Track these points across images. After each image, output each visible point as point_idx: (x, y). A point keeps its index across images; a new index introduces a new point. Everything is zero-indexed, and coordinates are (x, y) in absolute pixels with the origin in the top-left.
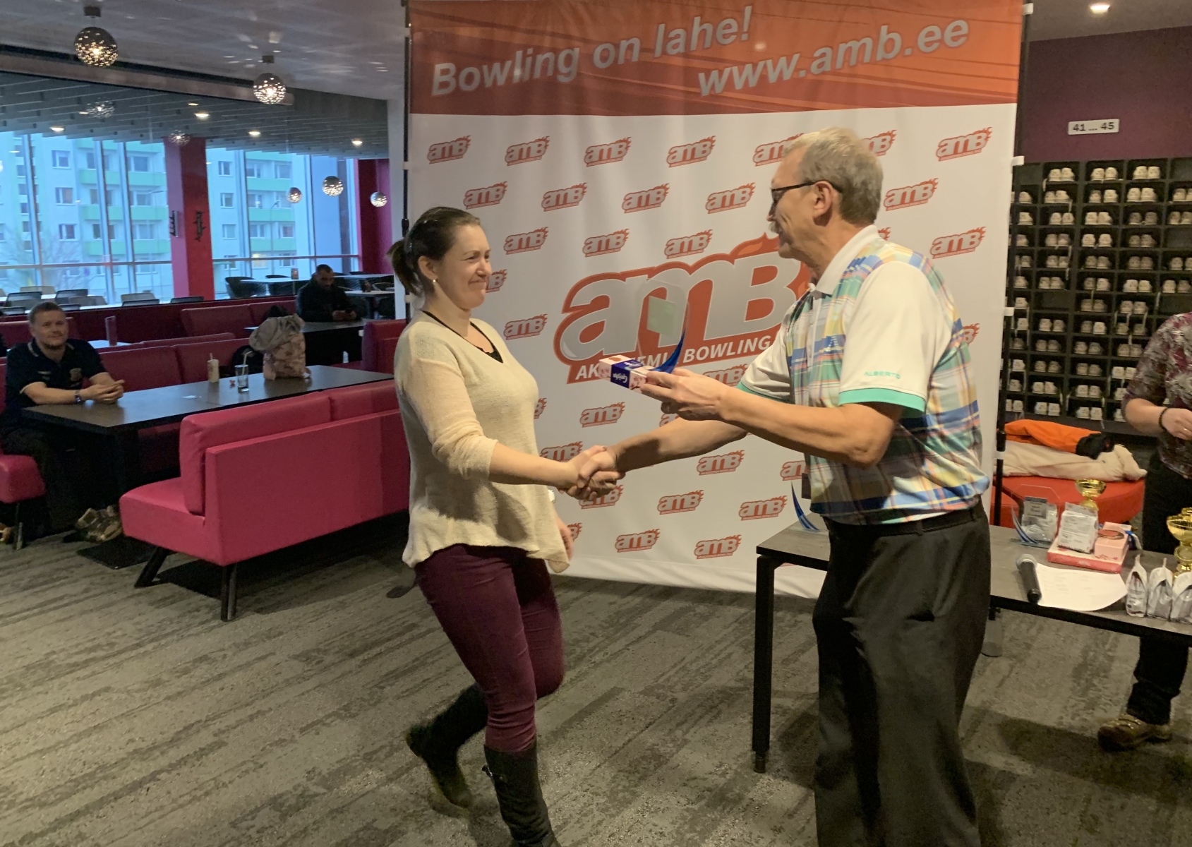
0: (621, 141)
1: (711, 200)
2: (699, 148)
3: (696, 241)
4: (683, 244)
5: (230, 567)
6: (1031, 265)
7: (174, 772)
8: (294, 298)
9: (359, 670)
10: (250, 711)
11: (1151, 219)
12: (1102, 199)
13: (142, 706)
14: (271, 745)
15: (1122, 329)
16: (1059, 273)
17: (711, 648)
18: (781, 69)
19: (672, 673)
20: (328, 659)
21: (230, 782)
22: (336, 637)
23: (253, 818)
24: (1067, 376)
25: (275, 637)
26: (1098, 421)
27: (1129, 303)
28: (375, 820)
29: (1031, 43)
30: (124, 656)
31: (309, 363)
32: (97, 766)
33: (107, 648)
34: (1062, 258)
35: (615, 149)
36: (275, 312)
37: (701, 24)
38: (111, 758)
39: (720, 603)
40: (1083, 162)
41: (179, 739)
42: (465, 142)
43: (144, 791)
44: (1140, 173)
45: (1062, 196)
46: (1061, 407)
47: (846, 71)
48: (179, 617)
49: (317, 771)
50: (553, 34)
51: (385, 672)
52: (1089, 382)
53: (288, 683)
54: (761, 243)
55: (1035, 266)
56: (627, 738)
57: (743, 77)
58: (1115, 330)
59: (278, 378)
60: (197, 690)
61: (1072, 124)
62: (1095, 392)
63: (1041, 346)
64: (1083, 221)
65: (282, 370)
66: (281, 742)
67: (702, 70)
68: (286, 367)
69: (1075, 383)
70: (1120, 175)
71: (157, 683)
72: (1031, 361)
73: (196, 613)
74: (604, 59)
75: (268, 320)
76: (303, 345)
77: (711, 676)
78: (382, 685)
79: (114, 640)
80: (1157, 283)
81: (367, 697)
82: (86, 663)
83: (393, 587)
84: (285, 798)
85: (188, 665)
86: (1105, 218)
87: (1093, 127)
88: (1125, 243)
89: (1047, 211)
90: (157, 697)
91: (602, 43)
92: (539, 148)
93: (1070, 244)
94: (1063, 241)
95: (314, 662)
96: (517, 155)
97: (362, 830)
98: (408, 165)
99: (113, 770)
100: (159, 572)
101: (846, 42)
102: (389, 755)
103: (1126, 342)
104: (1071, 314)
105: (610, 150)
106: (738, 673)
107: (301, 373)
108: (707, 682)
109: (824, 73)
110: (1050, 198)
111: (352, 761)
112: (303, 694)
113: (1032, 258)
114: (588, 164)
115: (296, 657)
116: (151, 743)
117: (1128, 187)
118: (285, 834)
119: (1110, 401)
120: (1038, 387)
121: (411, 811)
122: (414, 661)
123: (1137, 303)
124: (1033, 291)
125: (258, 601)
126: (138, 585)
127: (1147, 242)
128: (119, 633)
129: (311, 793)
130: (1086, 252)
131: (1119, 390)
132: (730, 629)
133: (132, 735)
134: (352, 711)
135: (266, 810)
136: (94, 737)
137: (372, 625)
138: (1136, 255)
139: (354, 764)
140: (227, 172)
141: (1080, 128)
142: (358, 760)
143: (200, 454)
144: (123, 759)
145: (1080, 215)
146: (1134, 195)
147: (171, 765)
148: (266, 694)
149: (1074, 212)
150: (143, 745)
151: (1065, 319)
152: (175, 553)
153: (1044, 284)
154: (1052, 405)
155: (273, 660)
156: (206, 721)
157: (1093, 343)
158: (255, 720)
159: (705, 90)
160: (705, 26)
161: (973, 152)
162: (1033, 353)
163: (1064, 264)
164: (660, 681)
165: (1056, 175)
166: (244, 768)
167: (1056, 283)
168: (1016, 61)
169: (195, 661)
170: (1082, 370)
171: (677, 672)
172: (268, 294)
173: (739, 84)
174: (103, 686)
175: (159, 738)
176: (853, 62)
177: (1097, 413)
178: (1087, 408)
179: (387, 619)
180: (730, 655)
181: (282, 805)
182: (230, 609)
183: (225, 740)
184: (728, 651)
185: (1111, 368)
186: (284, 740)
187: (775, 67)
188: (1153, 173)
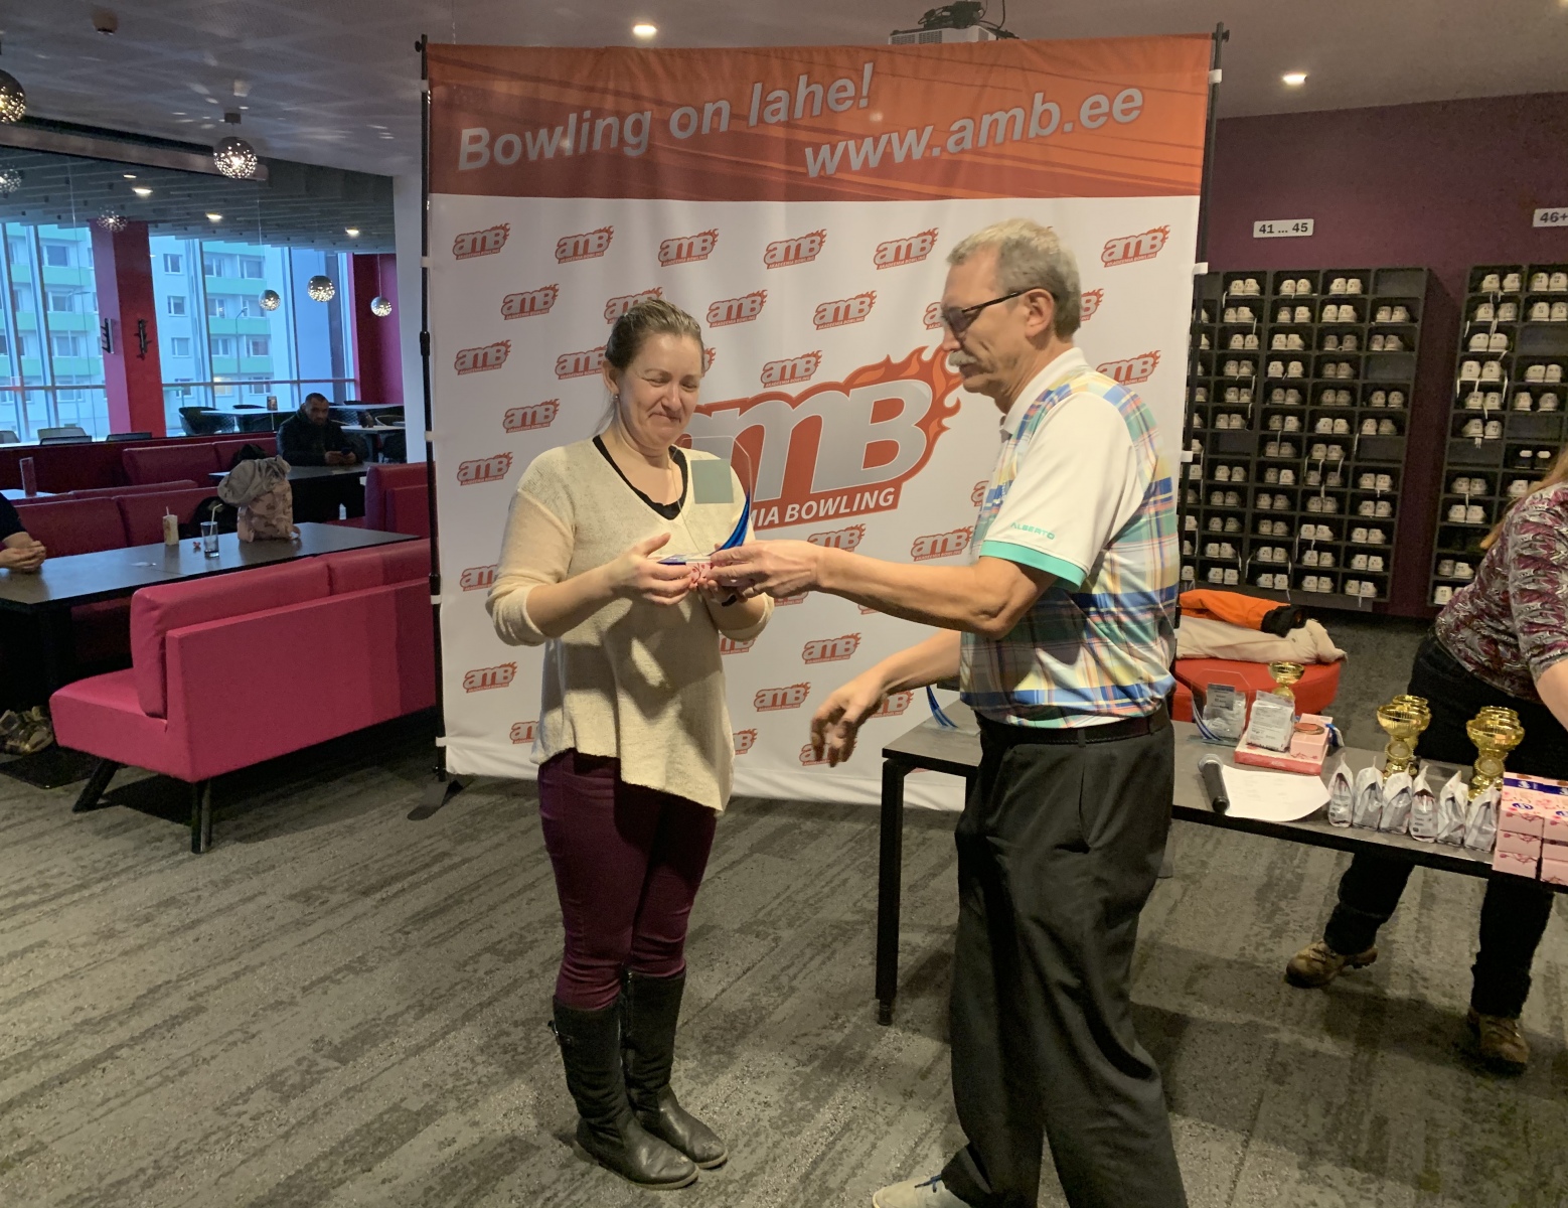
0: (705, 234)
1: (820, 312)
2: (806, 245)
3: (801, 366)
4: (784, 369)
5: (202, 784)
6: (1207, 399)
7: (138, 1048)
8: (275, 435)
9: (375, 911)
10: (235, 967)
11: (1349, 344)
12: (1293, 318)
13: (89, 965)
14: (264, 1009)
15: (1314, 479)
16: (1240, 410)
17: (821, 873)
18: (910, 145)
19: (775, 904)
20: (335, 899)
21: (213, 1058)
22: (344, 870)
23: (246, 1102)
24: (1248, 536)
25: (264, 871)
26: (1284, 591)
27: (1322, 446)
28: (402, 1100)
29: (1218, 120)
30: (64, 900)
31: (298, 518)
32: (33, 1042)
33: (38, 891)
34: (1243, 390)
35: (698, 244)
36: (250, 453)
37: (808, 85)
38: (51, 1031)
39: (832, 818)
40: (1271, 271)
41: (143, 1005)
42: (503, 230)
43: (99, 1073)
44: (1338, 286)
45: (1245, 314)
46: (1239, 573)
47: (991, 150)
48: (135, 849)
49: (327, 1040)
50: (617, 93)
51: (409, 914)
52: (1273, 543)
53: (283, 929)
54: (883, 369)
55: (1211, 398)
56: (720, 988)
57: (861, 155)
58: (1305, 479)
59: (255, 539)
60: (162, 943)
61: (1258, 225)
62: (1280, 555)
63: (1217, 499)
64: (1270, 345)
65: (261, 528)
66: (278, 1005)
67: (809, 144)
68: (267, 525)
69: (1257, 544)
70: (1314, 289)
71: (110, 934)
72: (1204, 518)
73: (158, 844)
74: (683, 127)
75: (242, 463)
76: (289, 496)
77: (821, 908)
78: (406, 929)
79: (48, 881)
80: (1355, 422)
81: (387, 945)
82: (14, 910)
83: (417, 805)
84: (286, 1075)
85: (149, 910)
86: (1295, 342)
87: (1283, 228)
88: (1318, 374)
89: (1229, 331)
90: (111, 953)
91: (681, 106)
92: (600, 242)
93: (1253, 374)
94: (1245, 370)
95: (317, 903)
96: (571, 250)
97: (386, 1112)
98: (427, 262)
99: (57, 1047)
100: (106, 791)
101: (992, 114)
102: (417, 1018)
103: (1317, 493)
104: (1254, 459)
105: (691, 245)
106: (855, 904)
107: (287, 532)
108: (819, 916)
109: (963, 151)
110: (1231, 316)
111: (372, 1027)
112: (304, 943)
113: (1209, 391)
114: (664, 263)
115: (292, 897)
116: (105, 1010)
117: (1324, 304)
118: (288, 1121)
119: (1298, 566)
120: (1212, 550)
121: (450, 1086)
122: (446, 899)
123: (1332, 447)
124: (1209, 430)
125: (238, 827)
126: (76, 810)
127: (1344, 372)
128: (55, 871)
129: (320, 1068)
130: (1271, 385)
131: (1309, 553)
132: (845, 850)
133: (80, 1002)
134: (369, 964)
135: (262, 1092)
136: (29, 1004)
137: (390, 855)
138: (1331, 388)
139: (374, 1031)
140: (176, 268)
141: (1268, 229)
142: (378, 1025)
143: (159, 638)
144: (68, 1033)
145: (1266, 337)
146: (1330, 313)
147: (132, 1039)
148: (255, 944)
149: (1258, 334)
150: (96, 1014)
151: (1246, 466)
152: (126, 766)
153: (1222, 423)
154: (1228, 571)
155: (263, 901)
156: (178, 981)
157: (1280, 496)
158: (242, 978)
159: (813, 170)
160: (814, 87)
161: (1147, 256)
162: (1207, 507)
163: (1245, 398)
164: (760, 916)
165: (1238, 288)
166: (230, 1039)
167: (1236, 422)
168: (1201, 142)
169: (159, 905)
170: (1265, 528)
171: (780, 904)
172: (237, 429)
173: (856, 163)
174: (38, 940)
175: (116, 1004)
176: (999, 138)
177: (1282, 582)
178: (1270, 576)
179: (408, 848)
180: (845, 881)
181: (283, 1083)
182: (203, 838)
183: (204, 1004)
184: (844, 876)
185: (1300, 526)
186: (282, 1003)
187: (901, 142)
188: (1353, 286)
